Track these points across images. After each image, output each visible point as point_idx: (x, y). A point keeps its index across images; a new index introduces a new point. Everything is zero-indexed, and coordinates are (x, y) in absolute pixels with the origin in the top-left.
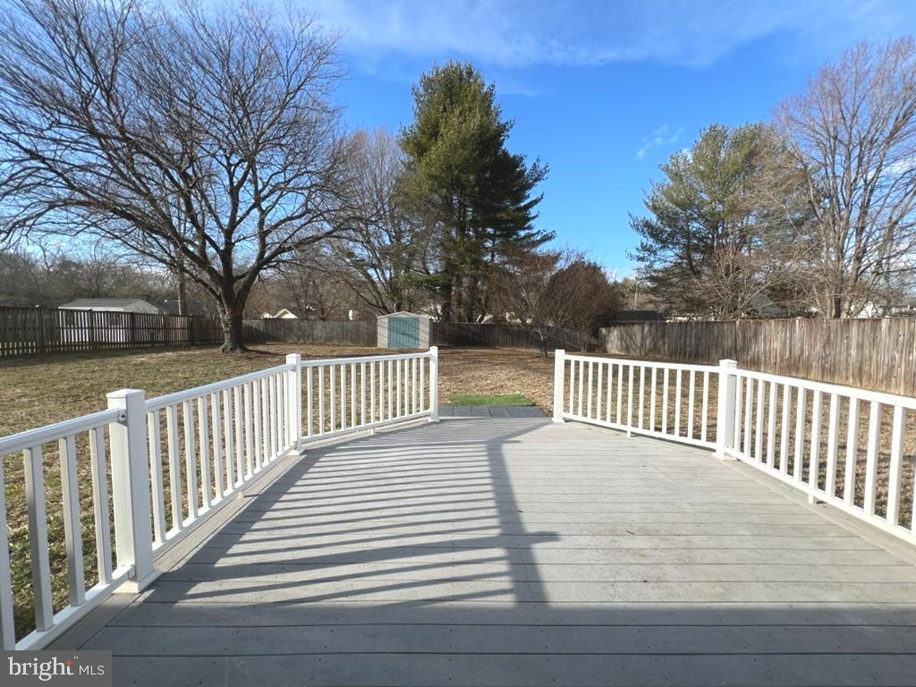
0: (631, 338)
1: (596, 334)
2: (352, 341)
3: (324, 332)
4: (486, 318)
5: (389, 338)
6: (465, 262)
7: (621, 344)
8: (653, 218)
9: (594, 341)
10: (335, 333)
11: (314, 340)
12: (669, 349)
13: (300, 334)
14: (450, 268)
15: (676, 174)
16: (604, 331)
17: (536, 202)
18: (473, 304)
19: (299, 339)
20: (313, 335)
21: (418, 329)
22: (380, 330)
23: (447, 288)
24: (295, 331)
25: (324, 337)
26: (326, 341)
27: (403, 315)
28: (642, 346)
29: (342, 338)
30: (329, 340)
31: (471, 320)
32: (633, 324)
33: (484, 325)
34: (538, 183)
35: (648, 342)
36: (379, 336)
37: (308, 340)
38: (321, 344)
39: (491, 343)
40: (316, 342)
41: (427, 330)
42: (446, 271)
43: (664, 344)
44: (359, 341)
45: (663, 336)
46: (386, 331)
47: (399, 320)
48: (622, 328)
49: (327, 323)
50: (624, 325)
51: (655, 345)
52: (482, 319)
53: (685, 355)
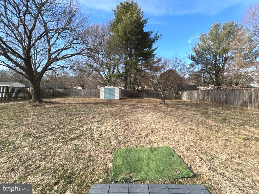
0: (192, 95)
1: (178, 94)
2: (94, 96)
3: (84, 93)
4: (139, 88)
5: (104, 95)
6: (132, 68)
7: (188, 97)
8: (194, 54)
9: (177, 96)
10: (88, 93)
11: (81, 96)
12: (211, 99)
13: (76, 93)
14: (127, 71)
15: (203, 40)
16: (181, 92)
17: (155, 49)
18: (135, 83)
19: (76, 95)
20: (80, 94)
21: (115, 92)
22: (101, 93)
23: (126, 78)
24: (74, 92)
25: (84, 95)
26: (85, 96)
27: (109, 87)
28: (198, 98)
29: (90, 95)
30: (86, 96)
31: (134, 89)
32: (193, 90)
33: (139, 90)
34: (158, 41)
35: (201, 96)
36: (100, 95)
37: (79, 96)
38: (83, 97)
39: (141, 97)
40: (81, 97)
41: (118, 92)
42: (126, 72)
43: (209, 98)
44: (96, 96)
45: (208, 95)
46: (103, 93)
47: (108, 89)
48: (188, 92)
49: (85, 90)
50: (189, 90)
51: (204, 98)
52: (138, 88)
53: (220, 102)
